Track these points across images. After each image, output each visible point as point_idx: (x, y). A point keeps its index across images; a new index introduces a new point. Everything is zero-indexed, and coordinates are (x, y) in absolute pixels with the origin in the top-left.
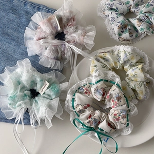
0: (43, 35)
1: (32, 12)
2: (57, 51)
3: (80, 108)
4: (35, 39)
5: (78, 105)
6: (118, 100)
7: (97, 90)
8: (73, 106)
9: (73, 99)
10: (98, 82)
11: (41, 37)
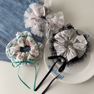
0: (34, 17)
1: (30, 3)
2: (42, 27)
3: (14, 53)
4: (30, 18)
5: (12, 52)
6: (31, 43)
7: (20, 42)
8: (10, 54)
9: (10, 50)
10: (19, 37)
11: (33, 18)
